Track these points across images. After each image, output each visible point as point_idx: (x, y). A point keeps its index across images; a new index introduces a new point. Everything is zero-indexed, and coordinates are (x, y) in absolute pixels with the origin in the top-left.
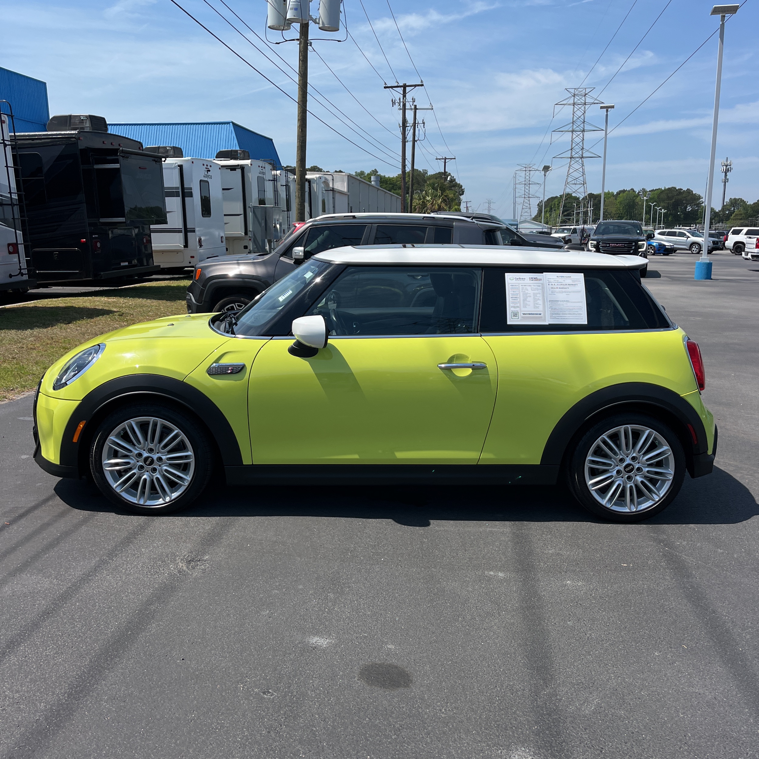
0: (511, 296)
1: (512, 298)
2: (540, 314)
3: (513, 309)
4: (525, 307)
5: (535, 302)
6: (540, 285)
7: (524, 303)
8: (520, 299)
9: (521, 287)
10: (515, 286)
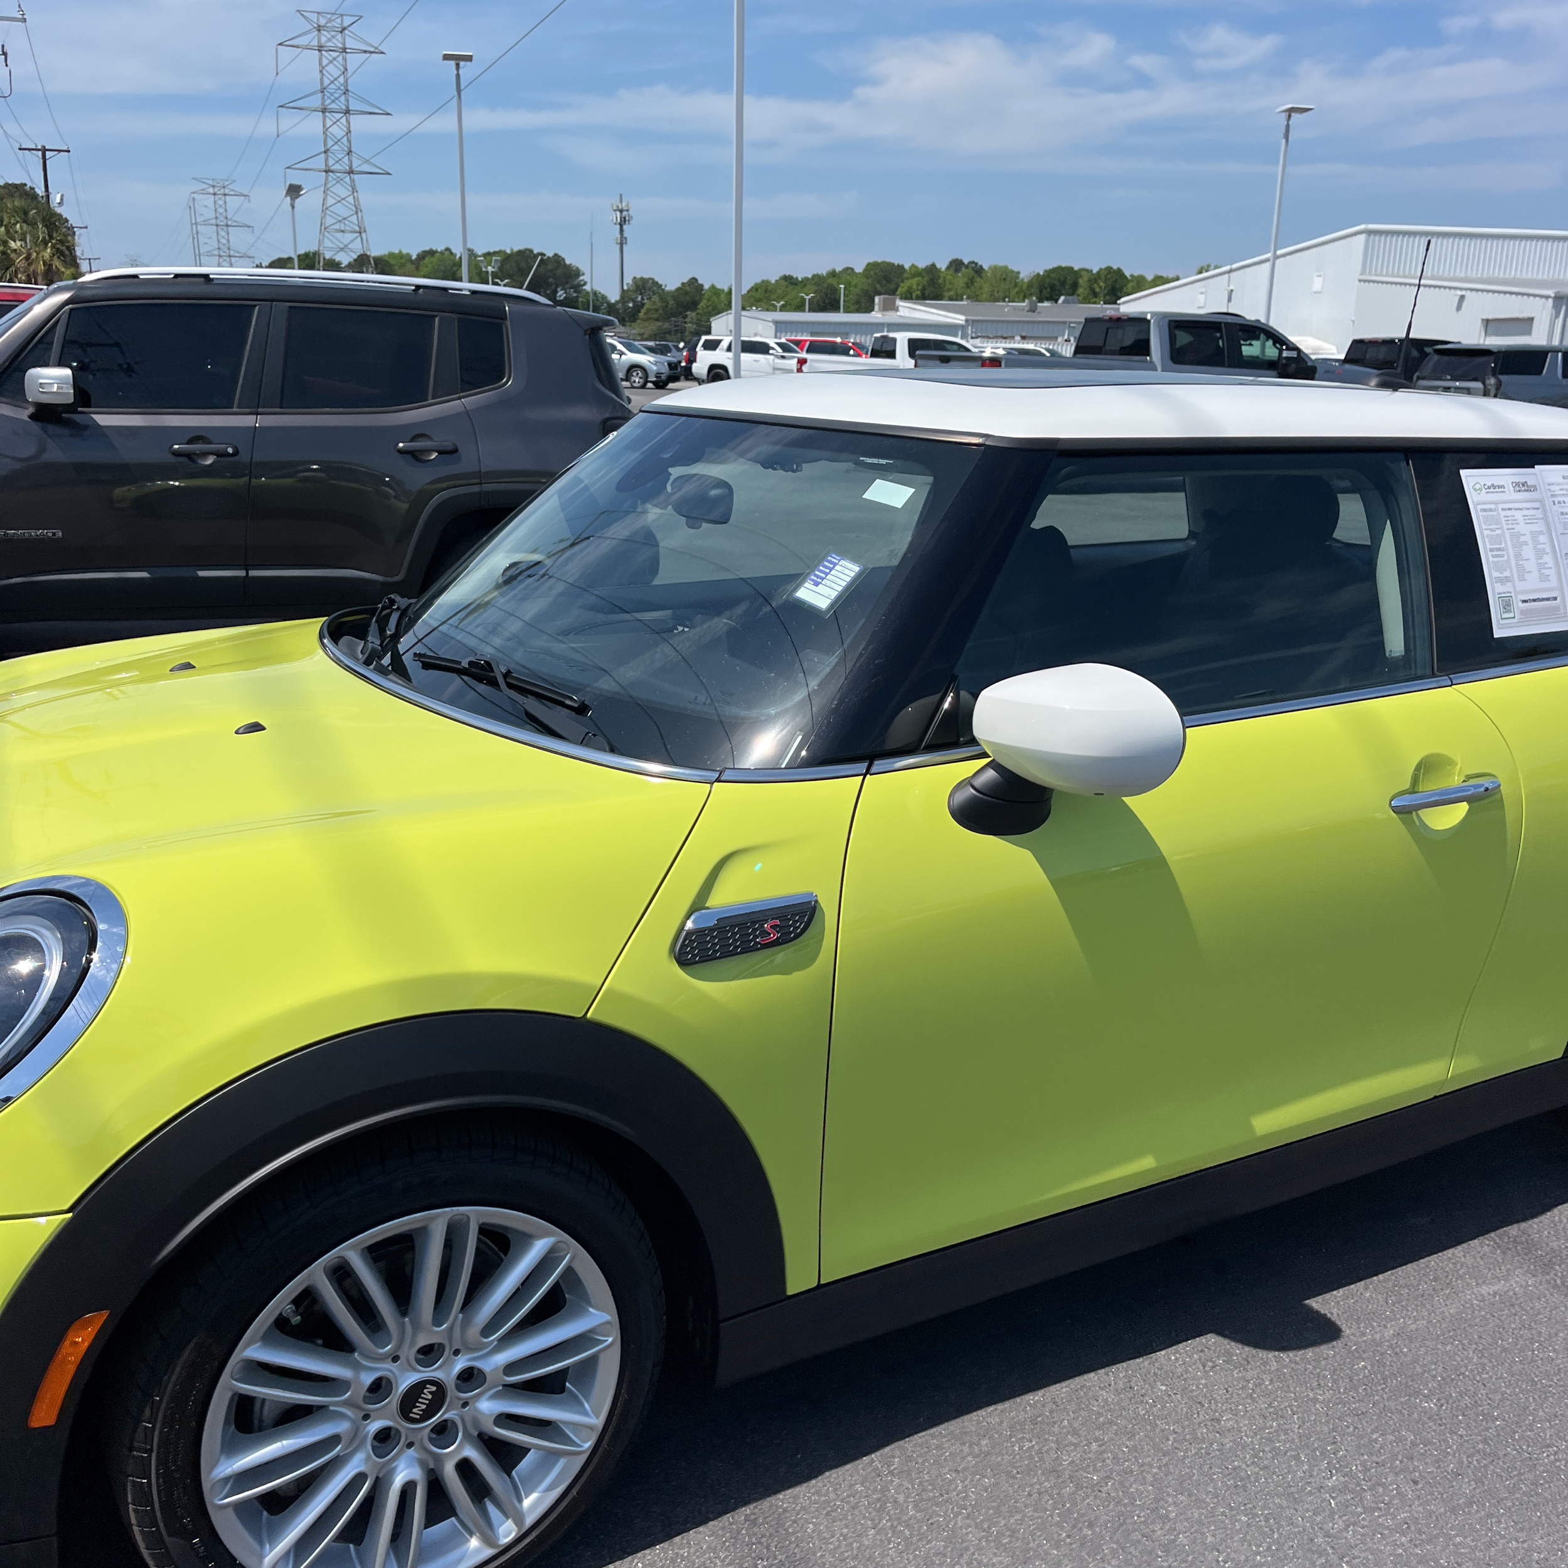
0: (1489, 547)
1: (1491, 550)
2: (1555, 599)
3: (1499, 588)
4: (1522, 579)
5: (1540, 561)
6: (1537, 505)
7: (1517, 565)
8: (1508, 554)
9: (1503, 513)
10: (1491, 510)
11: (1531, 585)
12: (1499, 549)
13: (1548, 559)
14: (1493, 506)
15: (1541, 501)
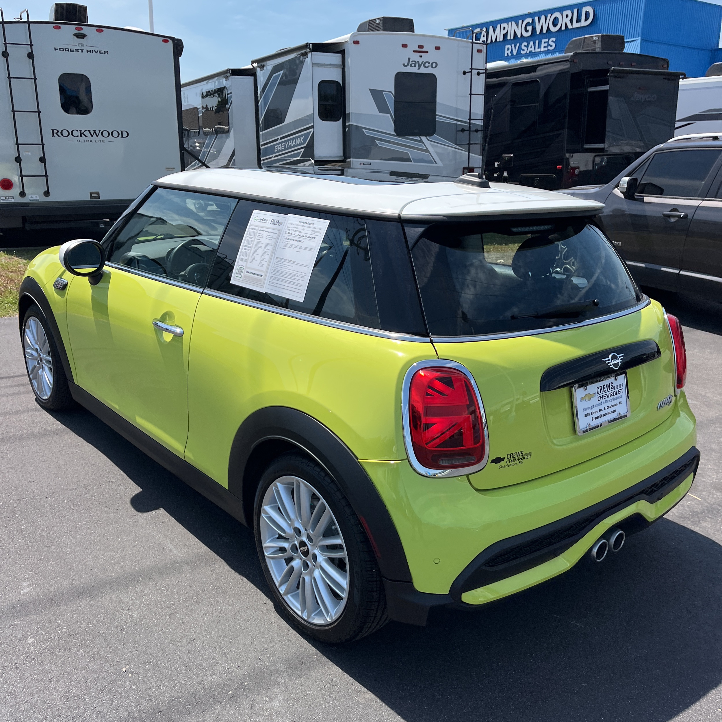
0: (245, 244)
1: (245, 246)
3: (240, 263)
4: (251, 262)
5: (263, 257)
6: (277, 232)
7: (253, 255)
8: (251, 251)
9: (259, 232)
10: (255, 229)
11: (254, 266)
12: (249, 247)
13: (267, 257)
14: (256, 228)
15: (280, 231)
